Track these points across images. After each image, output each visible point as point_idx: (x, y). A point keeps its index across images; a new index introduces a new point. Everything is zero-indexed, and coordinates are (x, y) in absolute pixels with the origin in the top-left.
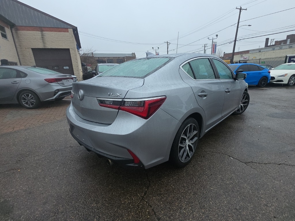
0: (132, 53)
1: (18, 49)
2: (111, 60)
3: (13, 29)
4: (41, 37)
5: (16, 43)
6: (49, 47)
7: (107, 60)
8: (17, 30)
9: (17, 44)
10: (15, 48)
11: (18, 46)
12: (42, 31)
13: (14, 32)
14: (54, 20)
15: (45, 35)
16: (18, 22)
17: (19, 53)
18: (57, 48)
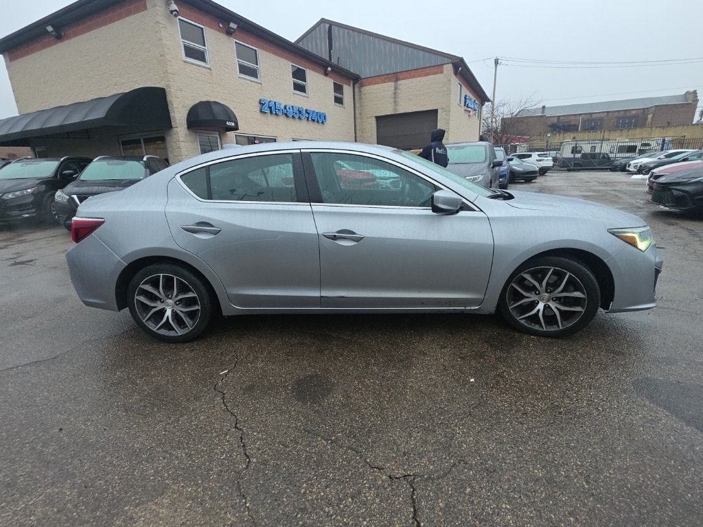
0: (687, 92)
1: (358, 120)
2: (595, 120)
3: (357, 86)
4: (392, 92)
5: (356, 109)
6: (402, 111)
7: (584, 122)
8: (362, 86)
9: (357, 112)
10: (353, 120)
11: (357, 116)
12: (397, 80)
13: (356, 90)
14: (421, 53)
15: (400, 87)
16: (365, 73)
17: (357, 128)
18: (414, 111)
